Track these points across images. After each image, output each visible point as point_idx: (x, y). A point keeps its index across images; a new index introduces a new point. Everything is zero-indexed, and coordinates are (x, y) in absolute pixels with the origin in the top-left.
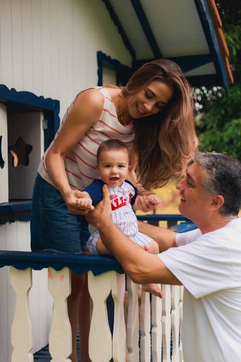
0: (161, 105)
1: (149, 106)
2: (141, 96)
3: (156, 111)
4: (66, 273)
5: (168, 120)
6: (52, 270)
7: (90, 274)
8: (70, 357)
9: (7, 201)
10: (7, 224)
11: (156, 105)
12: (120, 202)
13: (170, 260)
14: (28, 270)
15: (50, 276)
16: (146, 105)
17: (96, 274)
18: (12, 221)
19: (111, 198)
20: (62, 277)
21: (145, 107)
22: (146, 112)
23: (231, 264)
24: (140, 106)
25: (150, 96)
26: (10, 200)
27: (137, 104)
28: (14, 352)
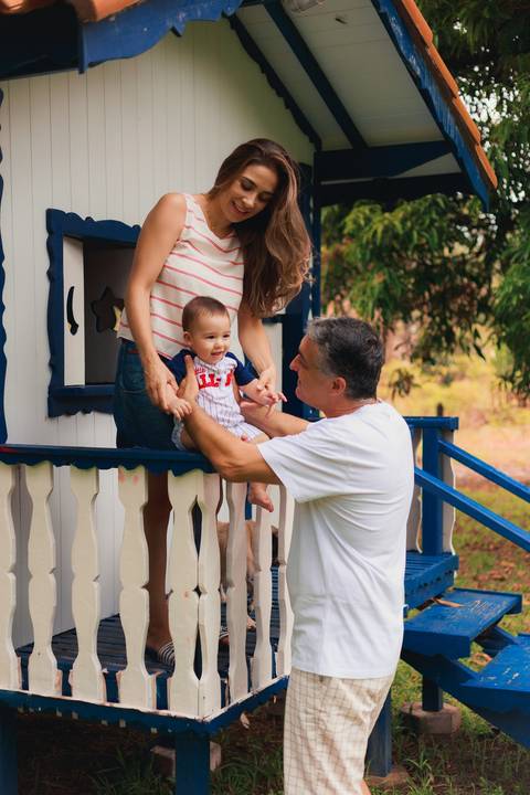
0: (265, 197)
1: (250, 200)
2: (237, 189)
3: (261, 206)
4: (141, 472)
5: (275, 212)
6: (123, 469)
7: (170, 474)
8: (146, 587)
9: (83, 383)
10: (79, 414)
11: (260, 198)
12: (208, 380)
13: (271, 451)
14: (94, 469)
15: (121, 478)
16: (245, 200)
17: (178, 474)
18: (86, 412)
19: (196, 372)
20: (136, 479)
21: (243, 203)
22: (247, 210)
23: (347, 464)
24: (238, 203)
25: (249, 186)
26: (86, 384)
27: (234, 203)
28: (75, 581)
